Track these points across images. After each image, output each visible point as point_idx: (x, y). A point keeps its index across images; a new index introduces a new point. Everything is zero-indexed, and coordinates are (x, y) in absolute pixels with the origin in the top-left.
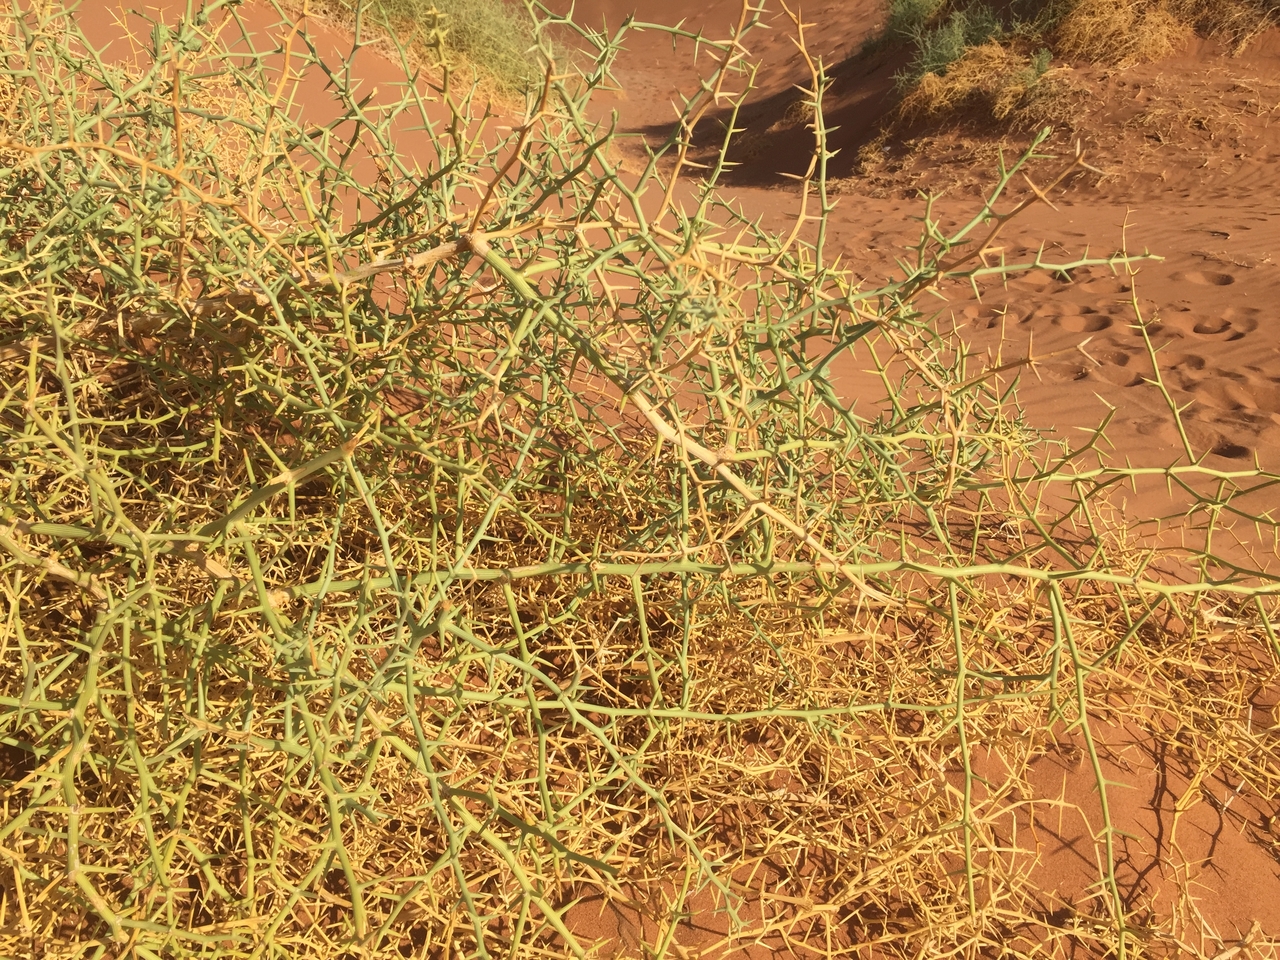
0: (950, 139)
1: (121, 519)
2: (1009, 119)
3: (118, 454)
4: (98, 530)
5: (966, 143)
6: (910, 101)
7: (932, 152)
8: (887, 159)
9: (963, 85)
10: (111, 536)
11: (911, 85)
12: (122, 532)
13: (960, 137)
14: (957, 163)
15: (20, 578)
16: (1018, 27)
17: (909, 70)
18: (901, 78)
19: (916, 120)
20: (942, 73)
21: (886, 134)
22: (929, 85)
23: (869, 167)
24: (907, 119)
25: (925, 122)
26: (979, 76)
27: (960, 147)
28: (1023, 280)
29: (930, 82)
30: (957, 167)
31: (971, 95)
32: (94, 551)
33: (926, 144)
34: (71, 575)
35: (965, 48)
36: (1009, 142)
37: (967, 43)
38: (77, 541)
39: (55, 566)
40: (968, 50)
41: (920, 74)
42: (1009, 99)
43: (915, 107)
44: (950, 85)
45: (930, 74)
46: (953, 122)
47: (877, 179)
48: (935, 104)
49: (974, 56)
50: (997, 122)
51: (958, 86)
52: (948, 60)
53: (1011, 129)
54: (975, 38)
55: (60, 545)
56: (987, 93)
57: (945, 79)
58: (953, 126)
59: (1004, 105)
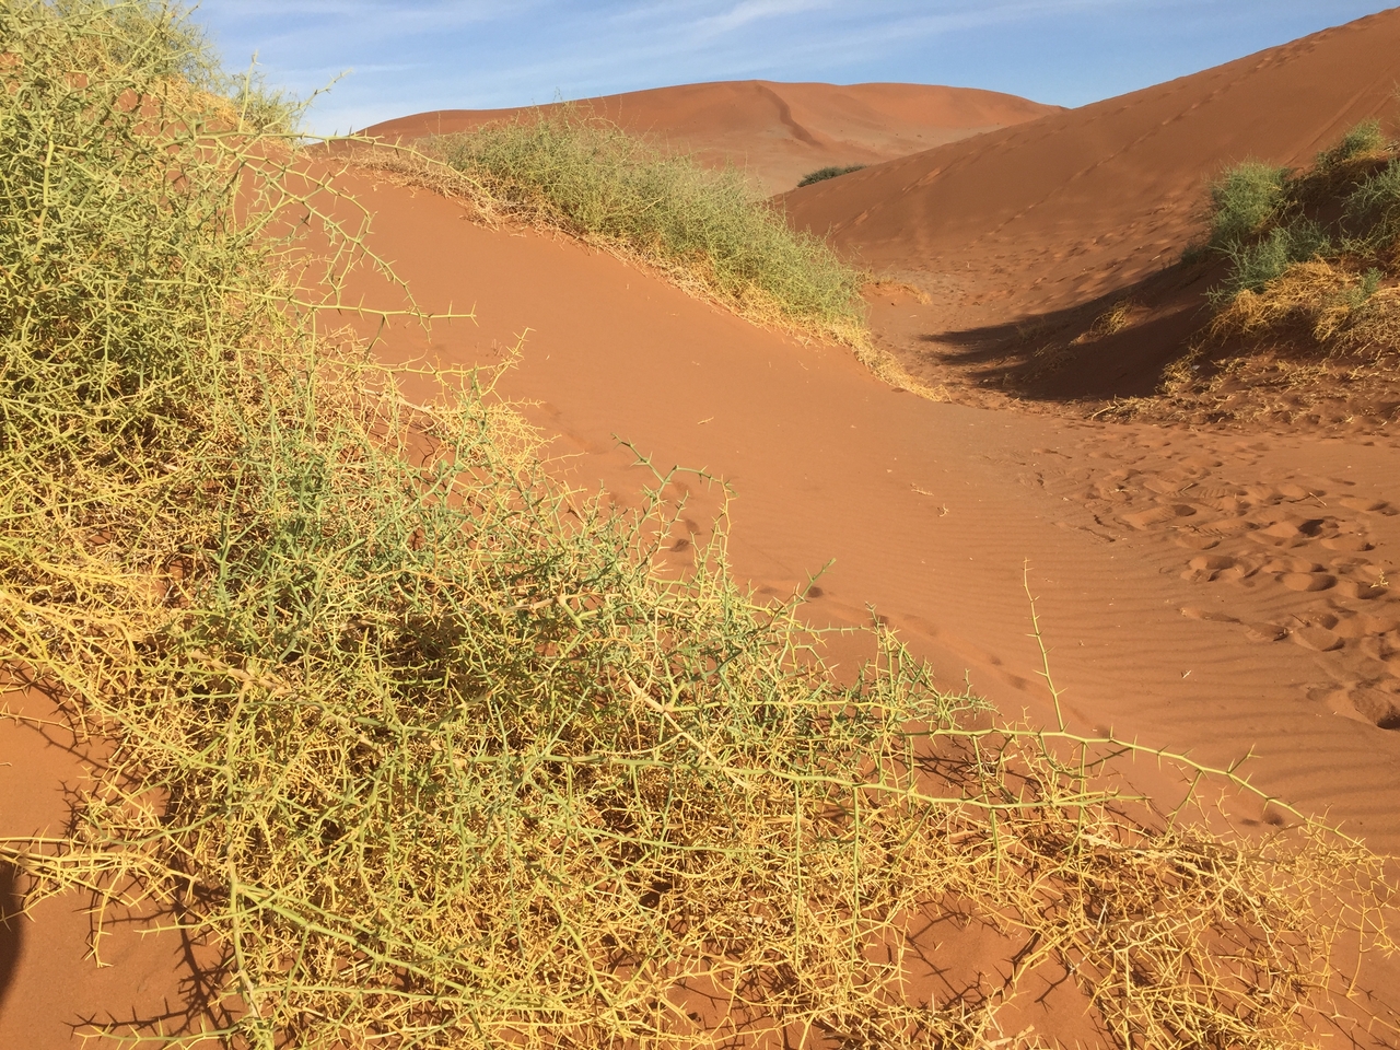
0: (1265, 360)
1: (395, 718)
2: (1332, 341)
3: (398, 683)
4: (384, 722)
5: (1282, 366)
6: (1223, 319)
7: (1243, 373)
8: (1194, 379)
9: (1282, 305)
10: (390, 726)
11: (1226, 303)
12: (395, 724)
13: (1276, 358)
14: (1269, 386)
15: (347, 743)
16: (1347, 244)
17: (1223, 286)
18: (1214, 295)
19: (1230, 338)
20: (1259, 291)
21: (1195, 352)
22: (1244, 302)
23: (1174, 386)
24: (1219, 336)
25: (1239, 341)
26: (1301, 294)
27: (1275, 369)
28: (1264, 531)
29: (1246, 299)
30: (1268, 391)
31: (1291, 314)
32: (382, 733)
33: (1238, 365)
34: (370, 743)
35: (1288, 265)
36: (1329, 367)
37: (1290, 259)
38: (375, 727)
39: (363, 738)
40: (1292, 267)
41: (1236, 290)
42: (1331, 320)
43: (1228, 326)
44: (1268, 304)
45: (1246, 291)
46: (1269, 342)
47: (1180, 400)
48: (1251, 322)
49: (1296, 273)
50: (1317, 344)
51: (1277, 305)
52: (1268, 277)
53: (1333, 352)
54: (1299, 254)
55: (366, 728)
56: (1307, 312)
57: (1263, 297)
58: (1268, 347)
59: (1326, 327)
